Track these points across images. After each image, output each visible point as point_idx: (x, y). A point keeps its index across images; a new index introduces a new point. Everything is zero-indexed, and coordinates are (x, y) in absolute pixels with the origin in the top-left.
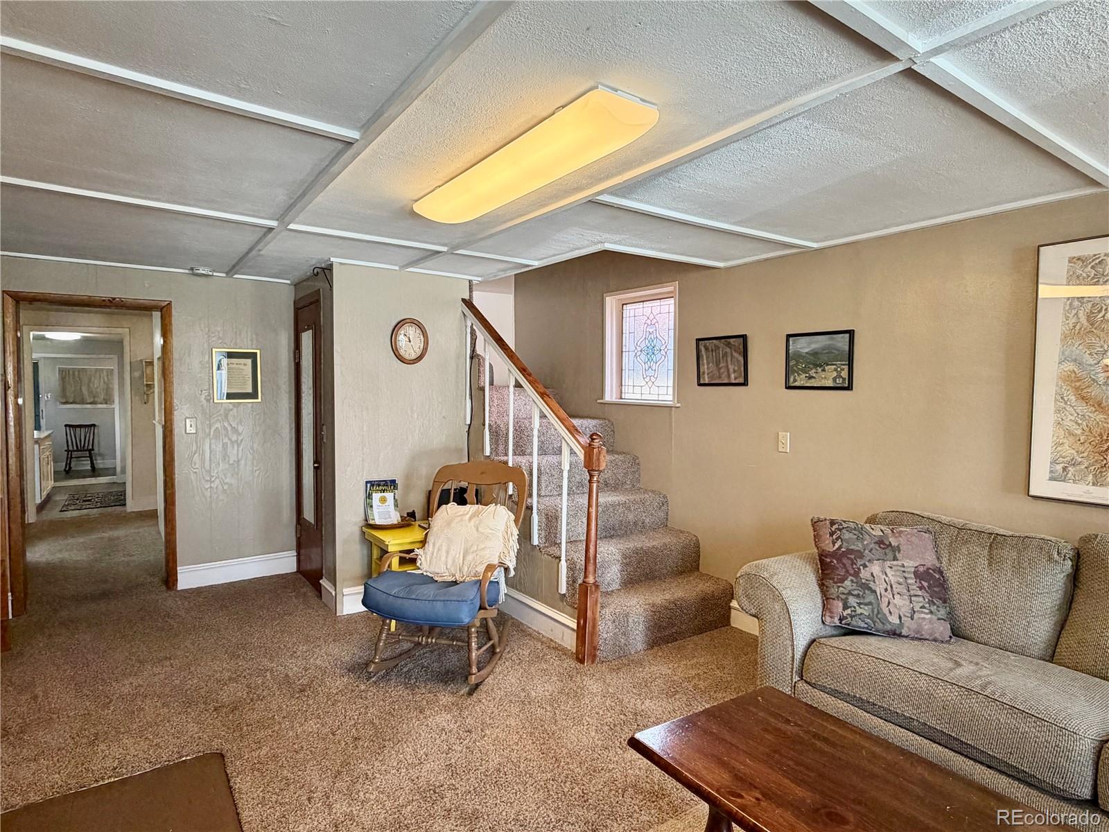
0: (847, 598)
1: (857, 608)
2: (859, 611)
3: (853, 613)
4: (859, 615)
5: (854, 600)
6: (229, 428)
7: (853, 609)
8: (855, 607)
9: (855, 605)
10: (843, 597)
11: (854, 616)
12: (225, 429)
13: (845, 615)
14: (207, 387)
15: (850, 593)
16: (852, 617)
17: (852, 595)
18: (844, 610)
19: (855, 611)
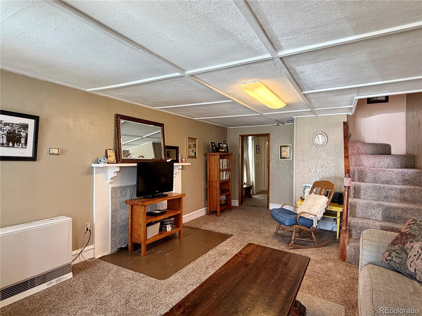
0: (392, 252)
1: (394, 258)
2: (394, 259)
3: (391, 259)
4: (393, 261)
5: (395, 254)
6: (283, 167)
7: (392, 257)
8: (393, 257)
9: (394, 256)
10: (391, 251)
11: (391, 261)
12: (282, 167)
13: (387, 259)
14: (278, 156)
15: (394, 251)
16: (390, 261)
17: (395, 252)
18: (388, 256)
19: (392, 259)
